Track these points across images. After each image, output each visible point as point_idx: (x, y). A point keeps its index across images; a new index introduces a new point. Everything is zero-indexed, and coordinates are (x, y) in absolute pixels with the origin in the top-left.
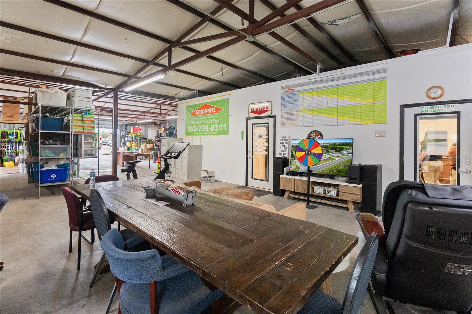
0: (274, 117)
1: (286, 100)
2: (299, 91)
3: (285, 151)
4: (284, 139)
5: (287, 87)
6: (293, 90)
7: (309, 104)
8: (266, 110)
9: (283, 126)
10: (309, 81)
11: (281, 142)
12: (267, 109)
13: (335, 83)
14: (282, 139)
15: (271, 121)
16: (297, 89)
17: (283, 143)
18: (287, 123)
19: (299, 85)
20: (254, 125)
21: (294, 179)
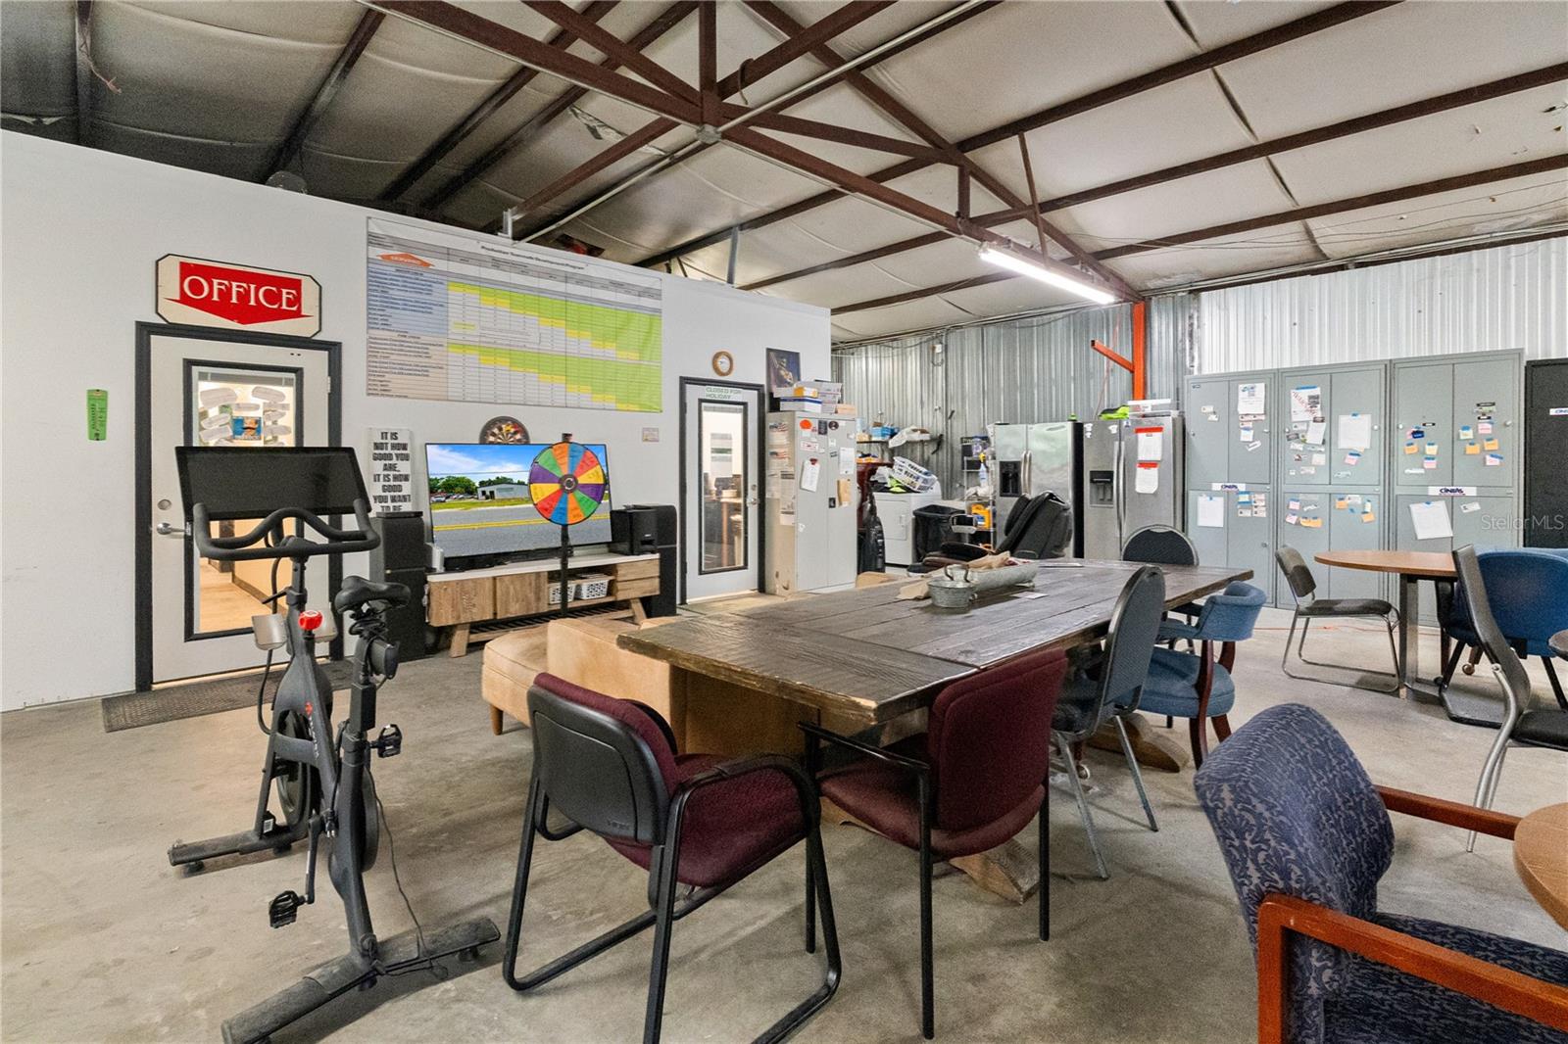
0: (333, 349)
1: (391, 292)
2: (447, 274)
3: (399, 488)
4: (390, 441)
5: (397, 242)
6: (427, 265)
7: (483, 328)
8: (284, 307)
9: (377, 388)
10: (483, 252)
11: (377, 452)
12: (294, 309)
13: (561, 287)
14: (379, 440)
15: (314, 363)
16: (440, 264)
17: (389, 457)
18: (396, 382)
19: (448, 254)
20: (196, 370)
21: (494, 578)
